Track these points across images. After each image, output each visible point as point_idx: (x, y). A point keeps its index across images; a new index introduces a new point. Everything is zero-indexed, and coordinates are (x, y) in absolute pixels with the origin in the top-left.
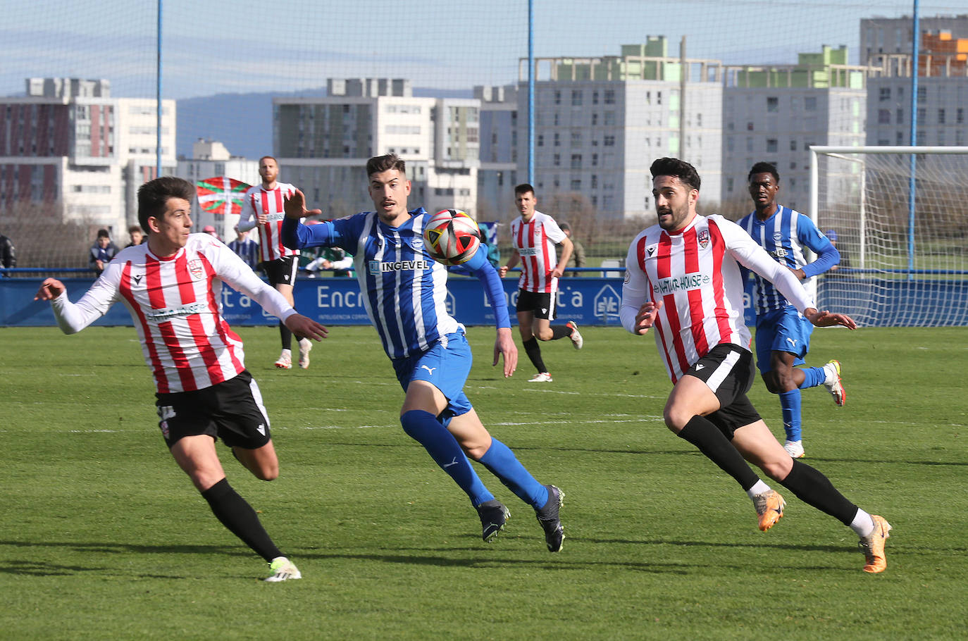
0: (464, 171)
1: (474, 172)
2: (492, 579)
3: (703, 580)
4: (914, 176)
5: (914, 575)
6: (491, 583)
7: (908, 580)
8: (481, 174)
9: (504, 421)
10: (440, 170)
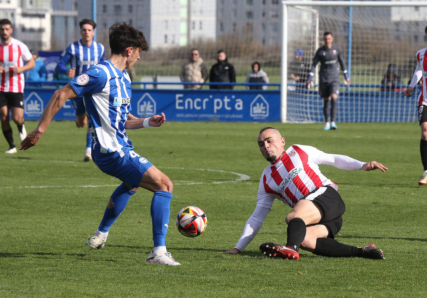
0: (42, 16)
1: (48, 16)
2: (89, 290)
3: (231, 290)
4: (351, 22)
5: (370, 287)
6: (88, 293)
7: (366, 290)
8: (53, 18)
9: (85, 184)
10: (24, 15)
